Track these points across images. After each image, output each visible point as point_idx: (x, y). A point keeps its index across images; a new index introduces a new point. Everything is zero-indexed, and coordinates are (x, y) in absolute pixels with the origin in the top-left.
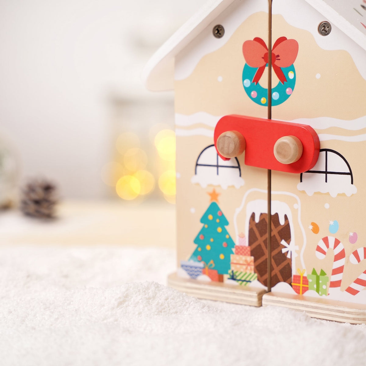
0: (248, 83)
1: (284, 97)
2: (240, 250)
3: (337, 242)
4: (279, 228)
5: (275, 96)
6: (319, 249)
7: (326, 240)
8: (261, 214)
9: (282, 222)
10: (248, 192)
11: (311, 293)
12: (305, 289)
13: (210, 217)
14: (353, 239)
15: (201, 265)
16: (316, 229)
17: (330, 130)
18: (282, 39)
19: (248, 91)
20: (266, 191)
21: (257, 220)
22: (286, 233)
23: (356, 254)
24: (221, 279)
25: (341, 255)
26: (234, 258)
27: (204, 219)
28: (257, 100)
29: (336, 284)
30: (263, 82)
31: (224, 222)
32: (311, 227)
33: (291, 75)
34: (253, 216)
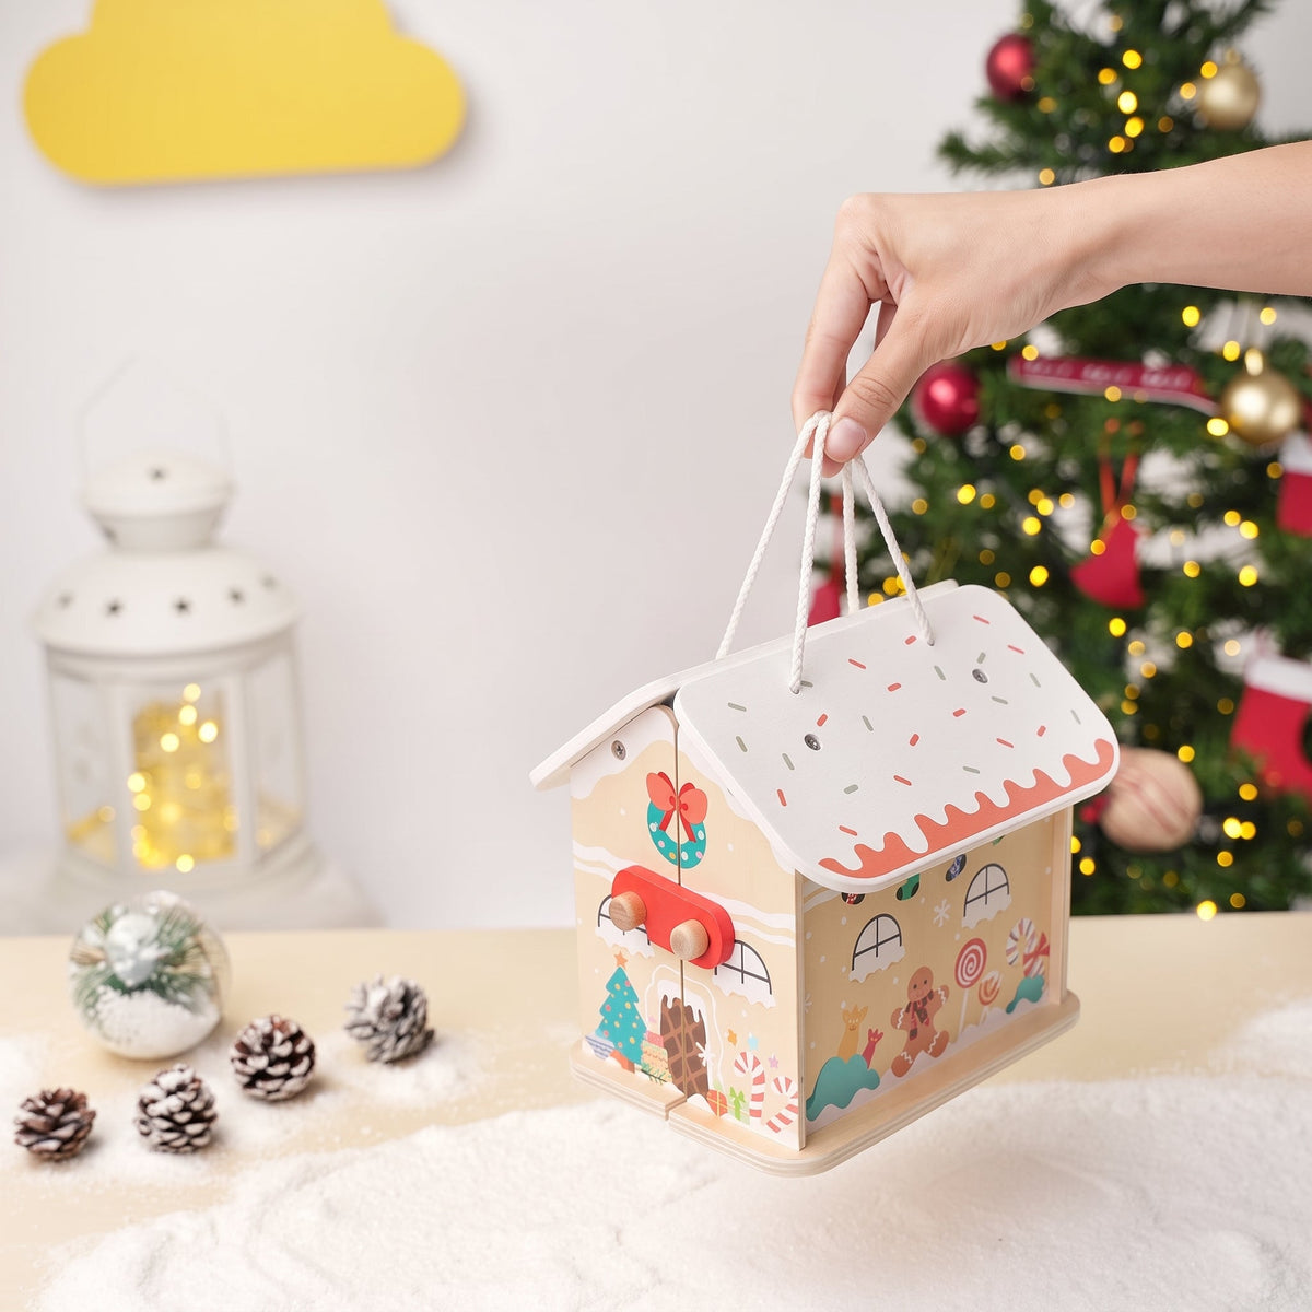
0: (654, 826)
1: (694, 862)
2: (652, 1038)
3: (757, 1063)
4: (693, 1026)
5: (685, 856)
6: (737, 1065)
7: (744, 1055)
8: (675, 999)
9: (697, 1019)
10: (658, 968)
11: (729, 1118)
12: (723, 1111)
13: (617, 986)
14: (774, 1063)
15: (611, 1044)
16: (732, 1038)
17: (746, 920)
18: (688, 787)
19: (655, 838)
20: (679, 973)
21: (670, 1005)
22: (700, 1033)
23: (776, 1081)
24: (632, 1069)
25: (760, 1080)
26: (646, 1046)
27: (610, 986)
28: (664, 852)
29: (756, 1113)
30: (671, 830)
31: (633, 998)
32: (727, 1035)
33: (700, 835)
34: (665, 998)
